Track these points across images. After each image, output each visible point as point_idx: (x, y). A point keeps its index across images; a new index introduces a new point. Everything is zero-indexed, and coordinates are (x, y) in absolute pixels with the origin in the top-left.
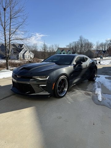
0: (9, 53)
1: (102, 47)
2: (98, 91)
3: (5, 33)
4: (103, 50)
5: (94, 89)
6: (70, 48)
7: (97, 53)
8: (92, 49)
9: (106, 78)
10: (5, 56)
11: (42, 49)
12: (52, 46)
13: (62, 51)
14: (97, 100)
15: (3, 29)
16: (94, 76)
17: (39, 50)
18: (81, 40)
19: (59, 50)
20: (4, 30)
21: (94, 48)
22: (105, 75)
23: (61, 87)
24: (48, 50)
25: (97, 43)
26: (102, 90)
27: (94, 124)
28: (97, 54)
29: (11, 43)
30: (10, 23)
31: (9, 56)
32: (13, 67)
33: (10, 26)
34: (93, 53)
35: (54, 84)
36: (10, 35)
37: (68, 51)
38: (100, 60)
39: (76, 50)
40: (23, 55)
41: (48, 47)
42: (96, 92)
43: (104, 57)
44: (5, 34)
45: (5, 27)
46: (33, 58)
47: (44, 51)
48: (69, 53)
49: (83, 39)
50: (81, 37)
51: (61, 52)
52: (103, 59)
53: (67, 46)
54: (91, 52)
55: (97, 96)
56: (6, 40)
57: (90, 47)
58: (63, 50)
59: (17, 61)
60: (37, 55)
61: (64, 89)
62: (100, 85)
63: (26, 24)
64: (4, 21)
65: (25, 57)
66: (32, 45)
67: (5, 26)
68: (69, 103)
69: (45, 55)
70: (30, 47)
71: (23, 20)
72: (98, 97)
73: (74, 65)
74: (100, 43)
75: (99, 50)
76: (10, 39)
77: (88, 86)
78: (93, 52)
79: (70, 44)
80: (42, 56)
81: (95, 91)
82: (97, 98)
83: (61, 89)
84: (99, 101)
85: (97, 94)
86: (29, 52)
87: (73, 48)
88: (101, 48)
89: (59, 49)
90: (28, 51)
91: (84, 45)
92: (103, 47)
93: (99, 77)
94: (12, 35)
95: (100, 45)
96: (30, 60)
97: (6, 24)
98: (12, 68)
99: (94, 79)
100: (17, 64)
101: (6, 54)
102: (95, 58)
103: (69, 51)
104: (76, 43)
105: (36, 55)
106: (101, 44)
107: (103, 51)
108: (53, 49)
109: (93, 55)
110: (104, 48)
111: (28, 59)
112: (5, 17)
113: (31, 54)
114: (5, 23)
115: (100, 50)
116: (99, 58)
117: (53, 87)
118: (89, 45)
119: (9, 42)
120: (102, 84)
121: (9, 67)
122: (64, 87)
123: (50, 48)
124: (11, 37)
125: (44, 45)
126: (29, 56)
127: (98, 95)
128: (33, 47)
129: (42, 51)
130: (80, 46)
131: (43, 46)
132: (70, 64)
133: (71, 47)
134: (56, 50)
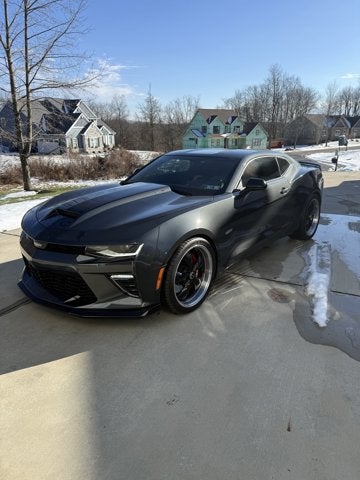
0: (28, 136)
1: (347, 106)
2: (318, 285)
3: (10, 64)
4: (351, 114)
5: (303, 275)
6: (238, 110)
7: (330, 126)
8: (314, 112)
9: (351, 226)
10: (15, 144)
11: (141, 115)
12: (178, 103)
13: (209, 121)
14: (312, 319)
15: (4, 51)
16: (311, 224)
17: (131, 118)
18: (275, 82)
19: (200, 118)
20: (8, 52)
21: (320, 107)
22: (347, 213)
23: (188, 277)
24: (163, 117)
25: (330, 90)
26: (330, 282)
27: (289, 430)
28: (330, 130)
29: (31, 99)
30: (26, 29)
31: (27, 144)
32: (46, 180)
33: (26, 39)
34: (316, 126)
35: (162, 270)
36: (28, 72)
37: (230, 120)
38: (337, 151)
39: (256, 116)
40: (80, 138)
41: (163, 107)
42: (311, 289)
43: (352, 138)
44: (10, 69)
45: (10, 42)
46: (111, 147)
47: (148, 120)
48: (233, 125)
49: (281, 79)
50: (273, 71)
51: (206, 124)
52: (349, 145)
53: (227, 102)
54: (308, 122)
55: (313, 307)
56: (17, 90)
57: (307, 104)
58: (213, 117)
59: (58, 160)
60: (127, 134)
61: (198, 283)
62: (327, 258)
63: (81, 30)
64: (4, 22)
65: (86, 142)
66: (110, 102)
67: (8, 38)
68: (211, 334)
69: (152, 136)
70: (101, 107)
71: (69, 16)
72: (315, 311)
73: (238, 193)
74: (339, 90)
75: (337, 114)
76: (27, 85)
77: (283, 263)
78: (314, 122)
79: (239, 97)
80: (143, 138)
81: (306, 285)
82: (312, 313)
83: (188, 284)
84: (316, 323)
85: (313, 296)
86: (100, 127)
87: (246, 109)
88: (344, 106)
89: (199, 111)
90: (95, 124)
91: (285, 97)
92: (351, 103)
93: (327, 222)
94: (34, 70)
95: (342, 97)
96: (102, 155)
97: (10, 31)
98: (42, 186)
99: (311, 232)
100: (60, 169)
101: (19, 140)
102: (322, 142)
103: (234, 118)
104: (259, 90)
105: (121, 135)
106: (344, 93)
107: (349, 118)
108: (179, 116)
109: (314, 134)
110: (352, 110)
111: (96, 151)
112: (5, 5)
113: (105, 133)
114: (7, 28)
115: (340, 117)
116: (334, 145)
117: (159, 282)
118: (303, 98)
119: (28, 96)
120: (335, 255)
121: (33, 181)
122: (200, 276)
123: (168, 110)
124: (30, 79)
125: (150, 101)
126: (99, 140)
127: (318, 299)
128: (112, 107)
129: (144, 121)
130: (271, 102)
131: (145, 105)
132: (222, 192)
133: (242, 105)
134: (188, 118)
